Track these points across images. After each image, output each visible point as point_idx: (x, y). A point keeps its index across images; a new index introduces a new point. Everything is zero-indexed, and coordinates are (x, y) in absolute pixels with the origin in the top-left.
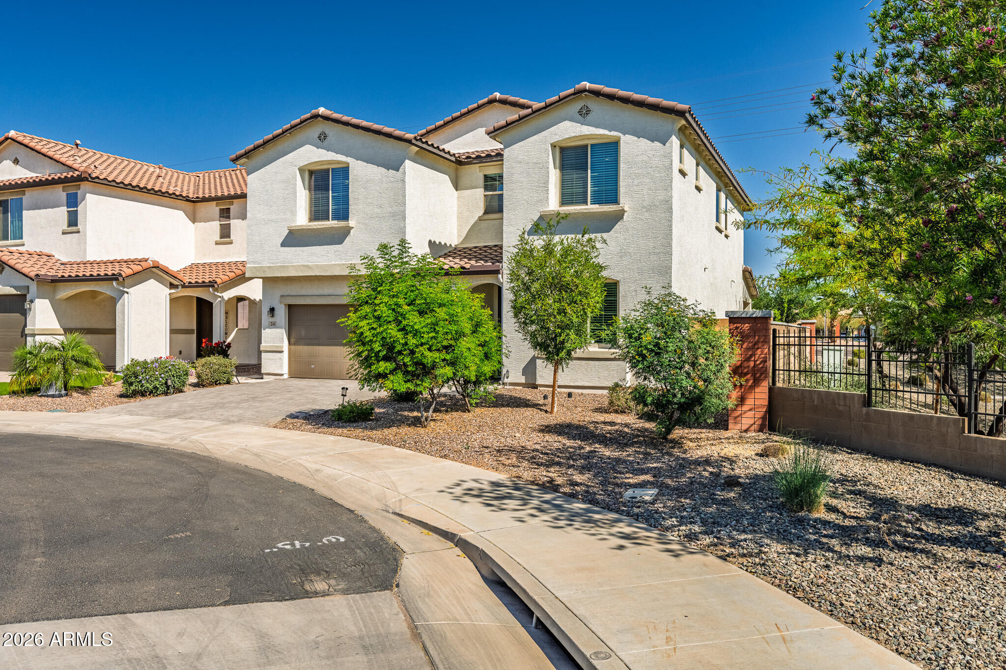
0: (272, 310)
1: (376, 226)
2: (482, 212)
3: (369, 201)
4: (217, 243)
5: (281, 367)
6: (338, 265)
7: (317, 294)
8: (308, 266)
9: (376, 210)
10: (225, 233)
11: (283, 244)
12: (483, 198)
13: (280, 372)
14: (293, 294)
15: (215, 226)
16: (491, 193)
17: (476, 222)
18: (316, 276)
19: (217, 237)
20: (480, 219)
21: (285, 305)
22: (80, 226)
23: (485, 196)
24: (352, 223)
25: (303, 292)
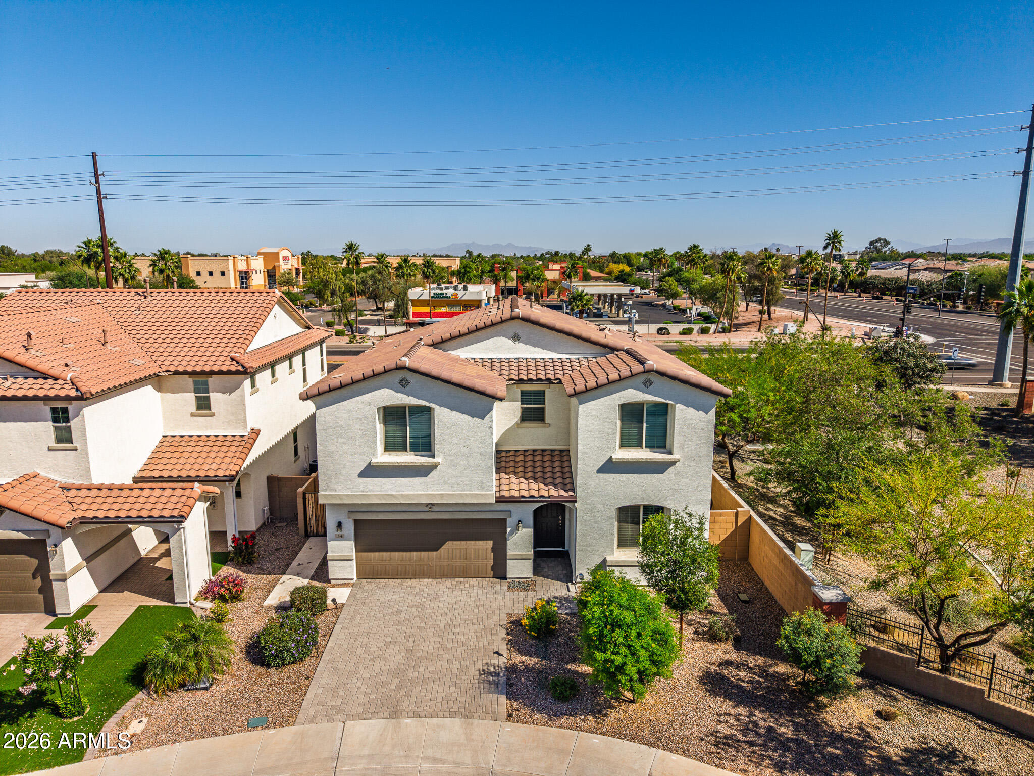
0: (340, 525)
1: (463, 463)
2: (518, 420)
3: (456, 442)
4: (192, 415)
6: (425, 495)
7: (390, 510)
10: (203, 404)
11: (362, 475)
12: (519, 409)
13: (348, 577)
14: (363, 510)
15: (190, 398)
19: (193, 408)
21: (353, 519)
22: (76, 444)
23: (522, 408)
24: (438, 460)
25: (374, 509)
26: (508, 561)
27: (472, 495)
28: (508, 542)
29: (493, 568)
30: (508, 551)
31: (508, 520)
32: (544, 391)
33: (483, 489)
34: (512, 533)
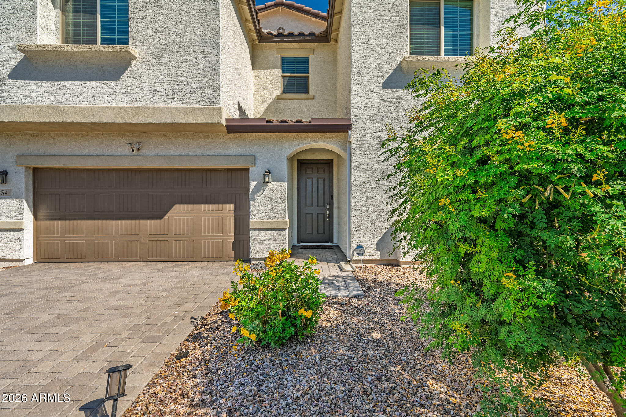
0: (4, 174)
1: (173, 59)
2: (279, 92)
3: (162, 23)
5: (20, 248)
6: (111, 109)
7: (79, 153)
8: (58, 109)
9: (173, 37)
11: (13, 75)
12: (280, 79)
13: (17, 257)
14: (40, 152)
16: (289, 75)
17: (274, 101)
18: (72, 124)
20: (278, 98)
21: (27, 168)
23: (283, 77)
24: (134, 49)
25: (56, 150)
26: (252, 232)
27: (185, 110)
28: (251, 203)
29: (235, 246)
30: (251, 216)
31: (252, 170)
32: (307, 59)
33: (204, 101)
34: (258, 189)
